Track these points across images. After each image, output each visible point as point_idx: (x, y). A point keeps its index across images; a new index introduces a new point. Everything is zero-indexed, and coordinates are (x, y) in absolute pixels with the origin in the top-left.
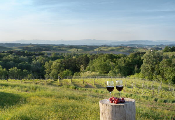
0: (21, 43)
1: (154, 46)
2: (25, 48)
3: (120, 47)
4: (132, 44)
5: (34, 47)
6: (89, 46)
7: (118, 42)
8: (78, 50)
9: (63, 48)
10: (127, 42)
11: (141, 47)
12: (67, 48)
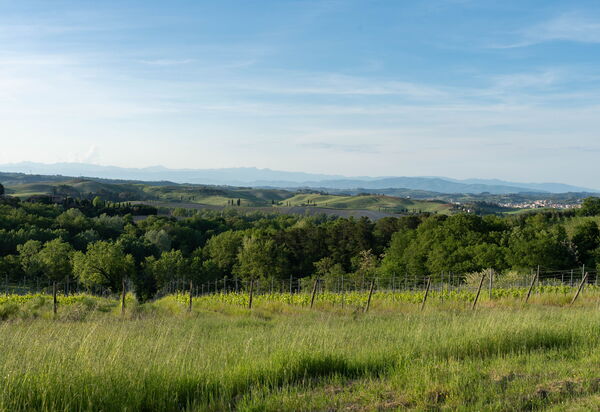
0: (28, 173)
1: (462, 196)
2: (58, 190)
3: (362, 197)
4: (394, 187)
5: (84, 186)
6: (260, 191)
7: (343, 181)
8: (239, 202)
9: (180, 195)
10: (375, 182)
11: (432, 199)
12: (191, 195)
